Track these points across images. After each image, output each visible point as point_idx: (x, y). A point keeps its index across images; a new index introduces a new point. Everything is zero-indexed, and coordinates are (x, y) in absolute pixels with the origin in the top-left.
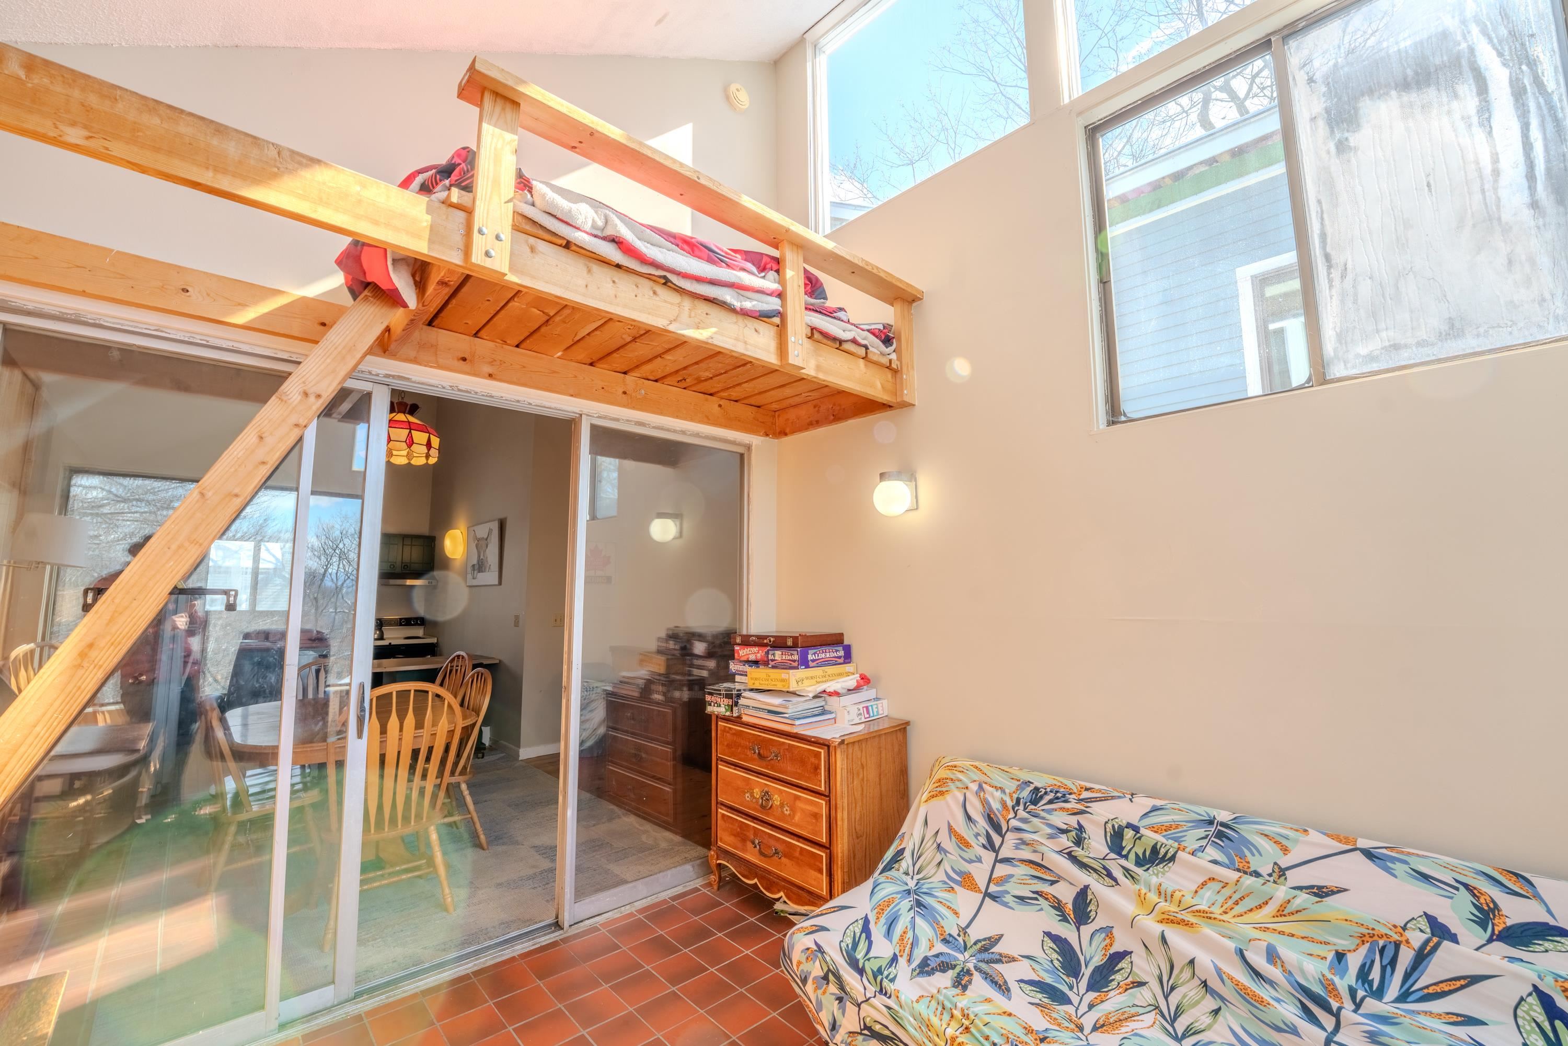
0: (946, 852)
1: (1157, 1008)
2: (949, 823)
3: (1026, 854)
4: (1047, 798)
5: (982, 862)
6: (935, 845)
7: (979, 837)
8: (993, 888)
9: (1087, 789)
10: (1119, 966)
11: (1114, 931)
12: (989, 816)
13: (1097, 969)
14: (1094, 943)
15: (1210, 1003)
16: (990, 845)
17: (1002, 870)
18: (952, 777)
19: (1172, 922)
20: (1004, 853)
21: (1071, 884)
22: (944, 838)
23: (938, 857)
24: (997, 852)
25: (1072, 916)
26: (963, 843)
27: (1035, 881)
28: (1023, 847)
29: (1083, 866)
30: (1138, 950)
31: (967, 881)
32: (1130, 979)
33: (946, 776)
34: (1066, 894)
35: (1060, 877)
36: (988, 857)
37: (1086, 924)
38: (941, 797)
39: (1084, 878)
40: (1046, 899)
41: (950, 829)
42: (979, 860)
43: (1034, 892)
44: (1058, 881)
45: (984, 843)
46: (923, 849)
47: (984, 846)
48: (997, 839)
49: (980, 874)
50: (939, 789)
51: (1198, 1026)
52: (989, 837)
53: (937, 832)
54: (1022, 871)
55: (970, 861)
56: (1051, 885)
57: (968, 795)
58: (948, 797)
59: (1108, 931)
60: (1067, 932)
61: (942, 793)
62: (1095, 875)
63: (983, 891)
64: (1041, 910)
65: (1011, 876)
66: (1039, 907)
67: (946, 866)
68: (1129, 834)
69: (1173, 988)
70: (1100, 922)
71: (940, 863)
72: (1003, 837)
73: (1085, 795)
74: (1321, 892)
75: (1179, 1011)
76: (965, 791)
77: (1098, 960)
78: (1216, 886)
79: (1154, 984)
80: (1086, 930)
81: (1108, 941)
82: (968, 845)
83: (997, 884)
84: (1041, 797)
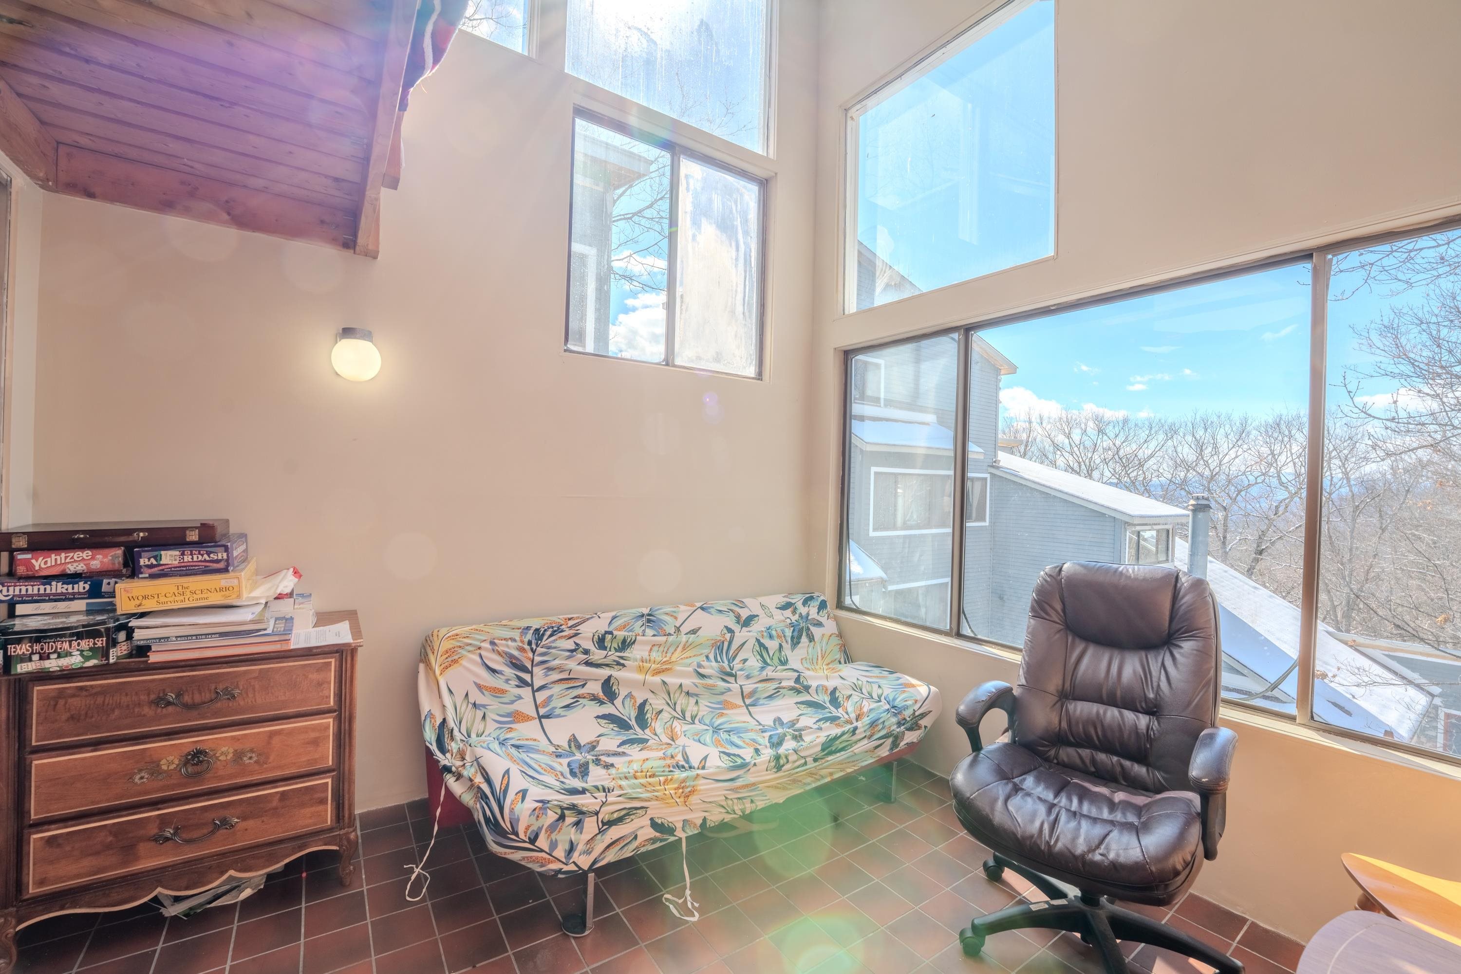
0: (484, 706)
1: (674, 717)
2: (475, 683)
3: (556, 676)
4: (548, 633)
5: (522, 698)
6: (470, 706)
7: (510, 682)
8: (542, 711)
9: (570, 619)
10: (646, 710)
11: (633, 693)
12: (511, 662)
13: (637, 718)
14: (626, 706)
15: (692, 701)
16: (523, 683)
17: (541, 696)
18: (459, 644)
19: (660, 672)
20: (537, 684)
21: (596, 680)
22: (476, 696)
23: (480, 714)
24: (532, 685)
25: (606, 699)
26: (497, 692)
27: (571, 690)
28: (550, 673)
29: (598, 666)
30: (649, 696)
31: (518, 717)
32: (654, 713)
33: (451, 646)
34: (595, 688)
35: (586, 680)
36: (526, 692)
37: (616, 698)
38: (456, 665)
39: (605, 672)
40: (584, 698)
41: (479, 687)
42: (520, 698)
43: (573, 698)
44: (586, 684)
45: (517, 684)
46: (460, 714)
47: (518, 686)
48: (527, 677)
49: (526, 706)
50: (450, 659)
51: (694, 713)
52: (519, 678)
53: (467, 695)
54: (557, 689)
55: (512, 702)
56: (583, 687)
57: (483, 653)
58: (464, 662)
59: (630, 695)
60: (608, 709)
61: (455, 662)
62: (607, 668)
63: (537, 716)
64: (584, 705)
65: (552, 696)
66: (582, 705)
67: (491, 715)
68: (609, 637)
69: (675, 704)
70: (623, 692)
71: (484, 717)
72: (531, 673)
73: (571, 623)
74: (694, 632)
75: (683, 712)
76: (479, 651)
77: (634, 714)
78: (656, 648)
79: (666, 708)
80: (618, 702)
81: (633, 701)
82: (503, 692)
83: (544, 707)
84: (543, 635)
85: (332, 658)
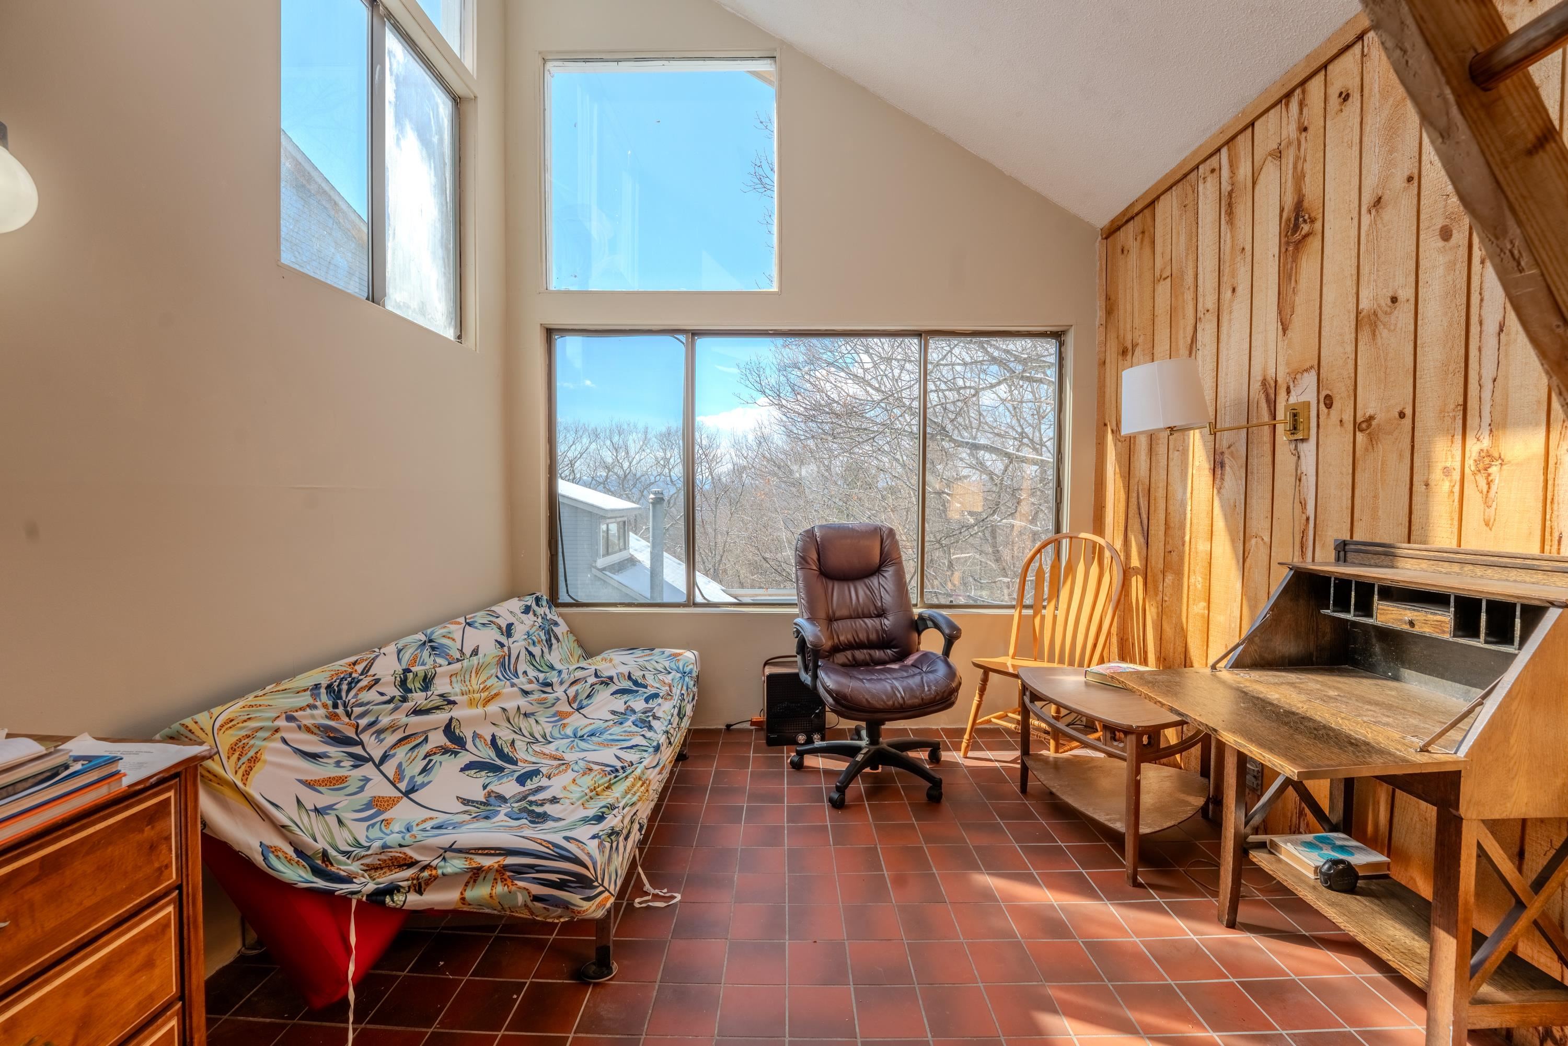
0: (331, 807)
1: (529, 743)
2: (300, 781)
3: (391, 739)
4: (345, 687)
5: (371, 779)
6: (312, 814)
7: (342, 764)
8: (403, 786)
9: (355, 663)
10: (499, 745)
11: (478, 732)
12: (329, 737)
13: (499, 757)
14: (480, 747)
15: (532, 720)
16: (360, 760)
17: (390, 768)
18: (243, 733)
19: (489, 701)
20: (377, 754)
21: (435, 729)
22: (311, 799)
23: (331, 819)
24: (370, 759)
25: (456, 747)
26: (335, 783)
27: (417, 751)
28: (382, 736)
29: (427, 711)
30: (494, 729)
31: (379, 805)
32: (509, 745)
33: (234, 739)
34: (438, 739)
35: (425, 732)
36: (368, 770)
37: (466, 743)
38: (258, 765)
39: (441, 717)
40: (435, 754)
41: (309, 784)
42: (367, 780)
43: (424, 759)
44: (427, 736)
45: (352, 763)
46: (307, 830)
47: (355, 767)
48: (358, 750)
49: (379, 787)
50: (244, 759)
51: (542, 732)
52: (352, 755)
53: (298, 801)
54: (401, 754)
55: (362, 789)
56: (427, 742)
57: (287, 736)
58: (266, 756)
59: (476, 736)
60: (465, 758)
61: (254, 760)
62: (438, 711)
63: (401, 795)
64: (441, 763)
65: (400, 765)
66: (438, 764)
67: (347, 816)
68: (410, 676)
69: (520, 730)
70: (468, 734)
71: (340, 822)
72: (361, 743)
73: (359, 668)
74: (475, 652)
75: (532, 735)
76: (278, 735)
77: (493, 754)
78: (454, 679)
79: (516, 737)
80: (469, 745)
81: (482, 740)
82: (343, 779)
83: (401, 780)
84: (340, 691)
85: (168, 790)
